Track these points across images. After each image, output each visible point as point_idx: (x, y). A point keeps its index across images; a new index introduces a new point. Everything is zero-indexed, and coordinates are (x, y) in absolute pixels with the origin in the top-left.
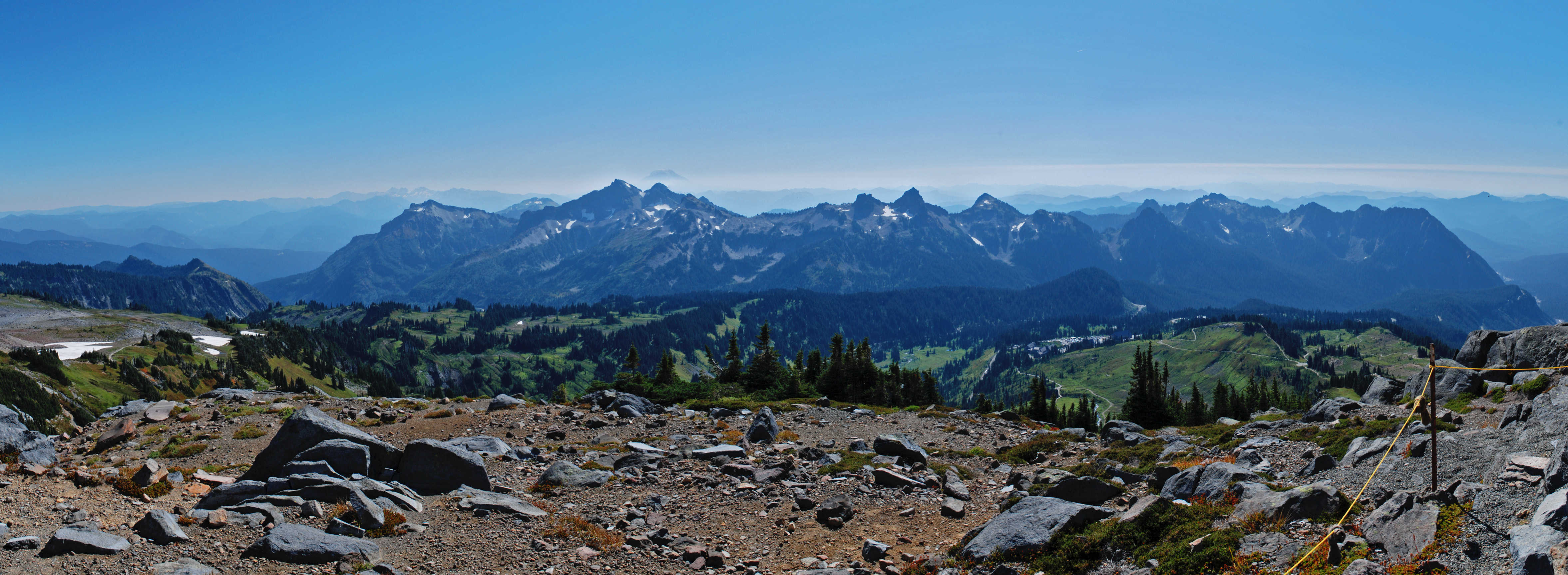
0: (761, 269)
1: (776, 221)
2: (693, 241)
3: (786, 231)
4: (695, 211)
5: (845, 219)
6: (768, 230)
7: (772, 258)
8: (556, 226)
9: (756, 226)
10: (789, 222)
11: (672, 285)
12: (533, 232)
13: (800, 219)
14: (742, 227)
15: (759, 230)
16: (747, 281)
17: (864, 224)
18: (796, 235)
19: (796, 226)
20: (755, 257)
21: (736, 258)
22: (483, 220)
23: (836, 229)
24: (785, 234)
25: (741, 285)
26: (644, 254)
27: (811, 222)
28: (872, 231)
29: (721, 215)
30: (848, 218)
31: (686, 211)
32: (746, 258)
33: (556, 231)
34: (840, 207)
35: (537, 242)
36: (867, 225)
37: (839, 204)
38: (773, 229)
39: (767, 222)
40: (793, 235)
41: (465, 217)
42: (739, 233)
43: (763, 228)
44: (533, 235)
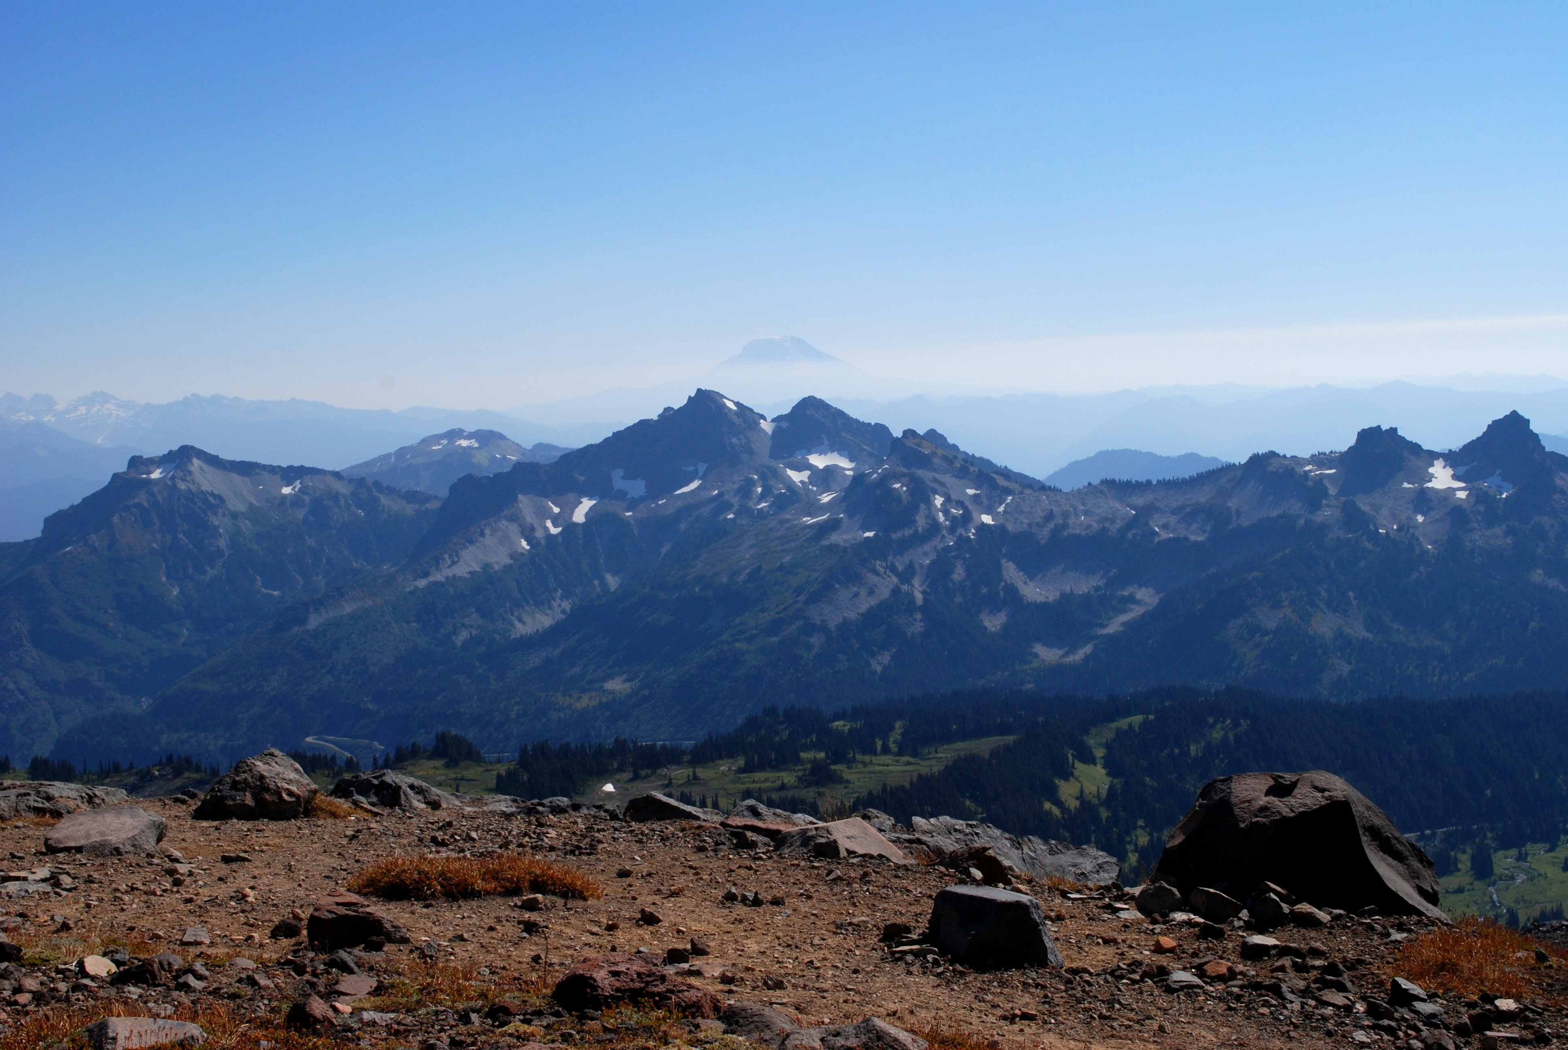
0: (1103, 626)
1: (1140, 500)
2: (926, 554)
3: (1165, 527)
4: (924, 474)
5: (1324, 493)
6: (1119, 524)
7: (1132, 599)
8: (546, 514)
9: (1086, 513)
10: (1174, 504)
11: (879, 669)
12: (488, 532)
13: (1203, 497)
14: (1050, 516)
15: (1096, 526)
16: (1070, 659)
17: (1377, 508)
18: (1193, 538)
19: (1192, 514)
20: (1086, 597)
21: (1040, 599)
22: (335, 497)
23: (1301, 522)
24: (1165, 535)
25: (1058, 670)
26: (798, 591)
27: (1232, 504)
28: (1400, 529)
29: (994, 485)
30: (1332, 491)
31: (904, 475)
32: (1065, 599)
33: (546, 529)
34: (1308, 462)
35: (500, 558)
36: (1384, 512)
37: (1307, 455)
38: (1132, 523)
39: (1117, 505)
40: (1186, 539)
41: (286, 490)
42: (1044, 534)
43: (1105, 519)
44: (489, 540)
